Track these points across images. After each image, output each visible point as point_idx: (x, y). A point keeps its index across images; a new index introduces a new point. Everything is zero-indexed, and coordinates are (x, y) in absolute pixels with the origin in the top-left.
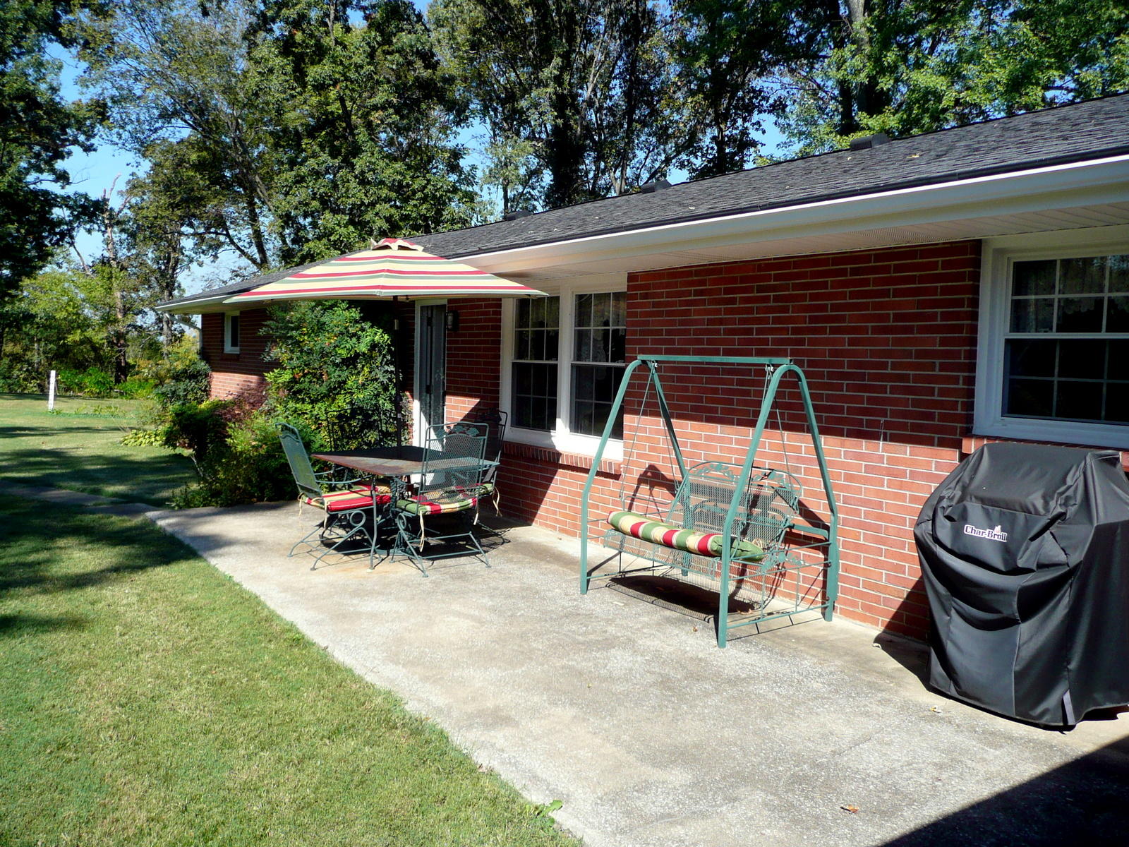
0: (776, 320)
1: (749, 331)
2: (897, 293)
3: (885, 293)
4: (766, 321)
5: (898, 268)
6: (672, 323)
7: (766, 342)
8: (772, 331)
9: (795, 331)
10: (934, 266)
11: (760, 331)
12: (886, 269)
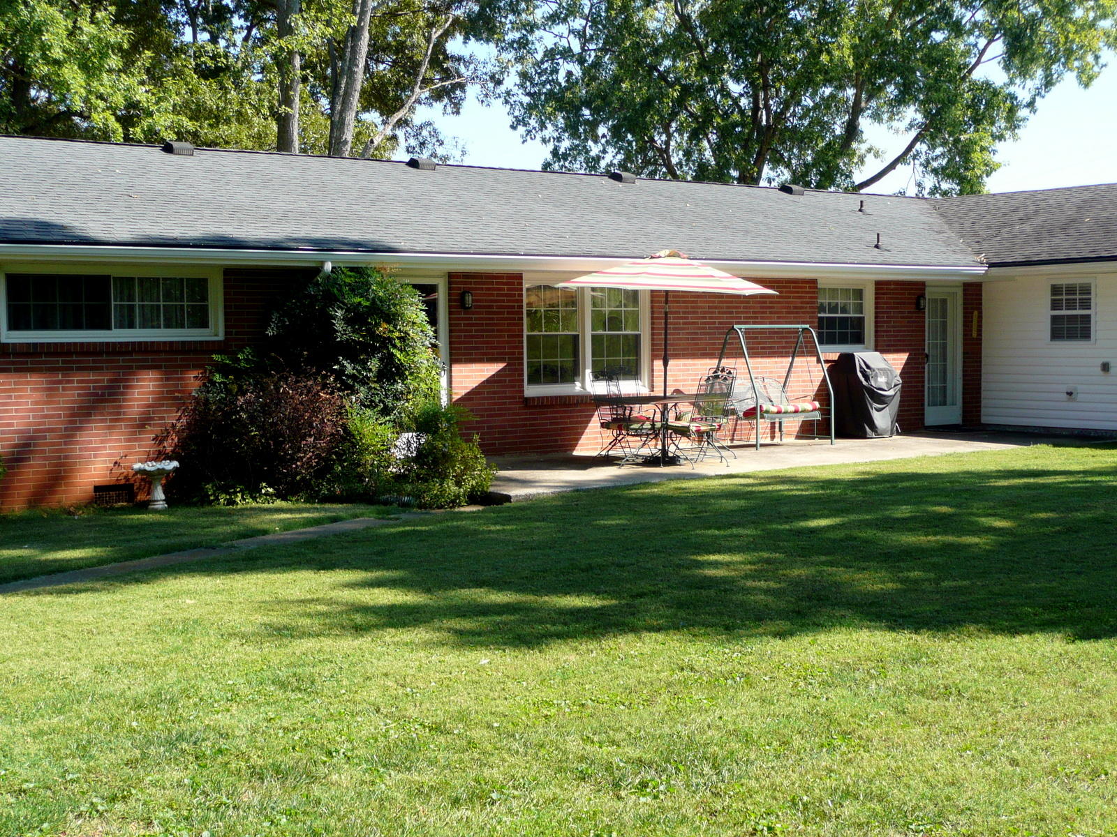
0: (744, 307)
1: (732, 313)
2: (794, 297)
3: (789, 297)
4: (739, 307)
5: (794, 287)
6: (687, 307)
7: (740, 318)
8: (742, 312)
9: (754, 313)
10: (805, 287)
11: (737, 313)
12: (789, 287)
